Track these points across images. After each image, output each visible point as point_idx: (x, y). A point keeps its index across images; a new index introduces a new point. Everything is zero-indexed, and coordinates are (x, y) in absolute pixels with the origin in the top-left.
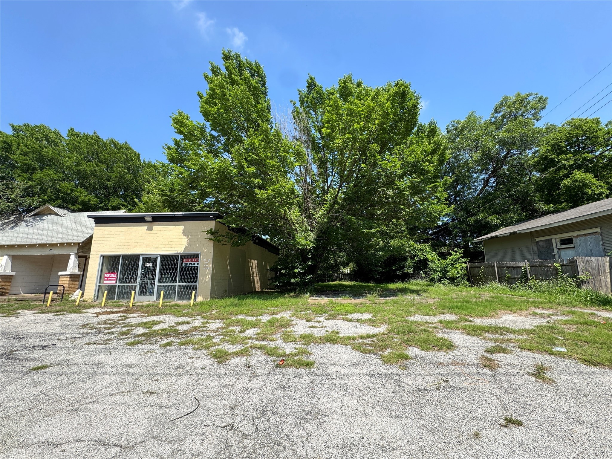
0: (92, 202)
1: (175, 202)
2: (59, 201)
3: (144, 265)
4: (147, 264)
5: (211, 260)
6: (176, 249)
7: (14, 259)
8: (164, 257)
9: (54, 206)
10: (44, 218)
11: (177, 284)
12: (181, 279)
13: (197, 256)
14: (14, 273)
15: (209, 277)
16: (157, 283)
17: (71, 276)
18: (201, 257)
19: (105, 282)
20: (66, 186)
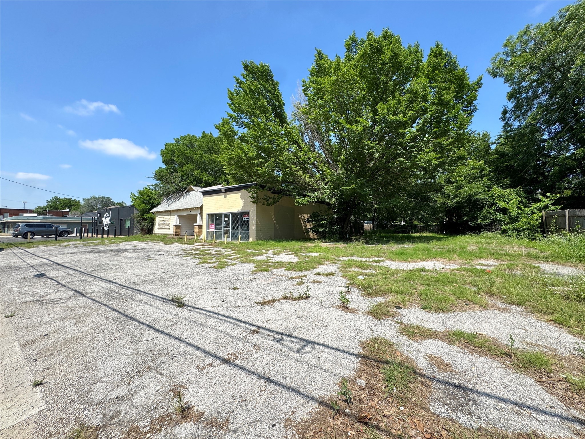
0: (210, 181)
1: (238, 177)
2: (195, 183)
3: (224, 219)
4: (226, 219)
5: (255, 216)
6: (238, 209)
7: (179, 216)
8: (233, 214)
9: (193, 186)
10: (190, 193)
11: (240, 231)
12: (242, 228)
13: (247, 213)
14: (180, 225)
15: (255, 226)
16: (231, 231)
17: (198, 226)
18: (250, 213)
19: (210, 229)
20: (197, 172)
